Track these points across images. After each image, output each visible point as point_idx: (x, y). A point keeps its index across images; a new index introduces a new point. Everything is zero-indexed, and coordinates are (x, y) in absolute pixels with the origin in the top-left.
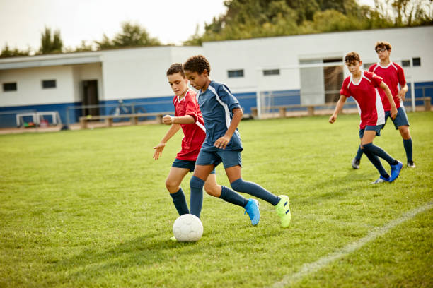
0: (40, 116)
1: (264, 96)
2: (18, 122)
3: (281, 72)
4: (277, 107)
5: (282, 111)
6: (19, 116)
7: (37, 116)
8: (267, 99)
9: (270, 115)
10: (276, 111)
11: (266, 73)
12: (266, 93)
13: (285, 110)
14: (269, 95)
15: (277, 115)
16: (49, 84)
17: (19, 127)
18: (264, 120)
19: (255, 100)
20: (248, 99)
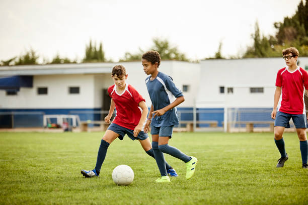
0: (63, 119)
1: (230, 112)
2: (45, 123)
3: (265, 90)
4: (243, 122)
5: (248, 126)
6: (46, 118)
7: (60, 118)
8: (233, 114)
9: (237, 130)
10: (243, 126)
11: (253, 90)
12: (233, 109)
13: (252, 125)
14: (236, 111)
15: (244, 130)
16: (74, 90)
17: (46, 127)
18: (234, 133)
19: (223, 114)
20: (217, 113)
